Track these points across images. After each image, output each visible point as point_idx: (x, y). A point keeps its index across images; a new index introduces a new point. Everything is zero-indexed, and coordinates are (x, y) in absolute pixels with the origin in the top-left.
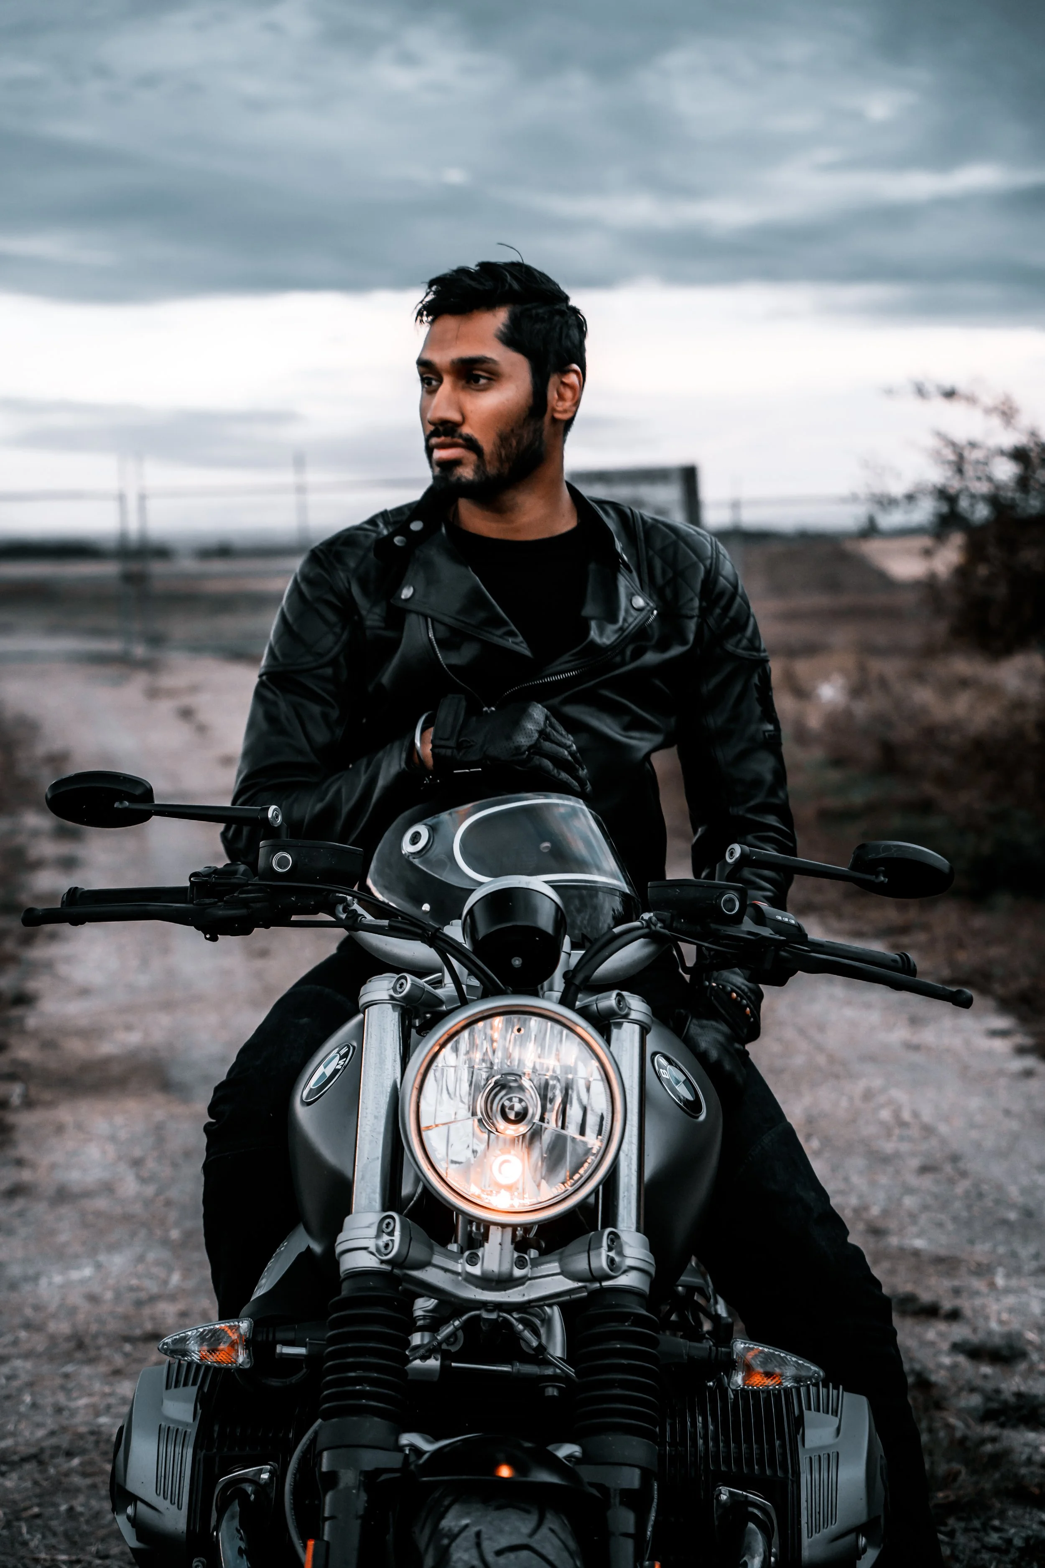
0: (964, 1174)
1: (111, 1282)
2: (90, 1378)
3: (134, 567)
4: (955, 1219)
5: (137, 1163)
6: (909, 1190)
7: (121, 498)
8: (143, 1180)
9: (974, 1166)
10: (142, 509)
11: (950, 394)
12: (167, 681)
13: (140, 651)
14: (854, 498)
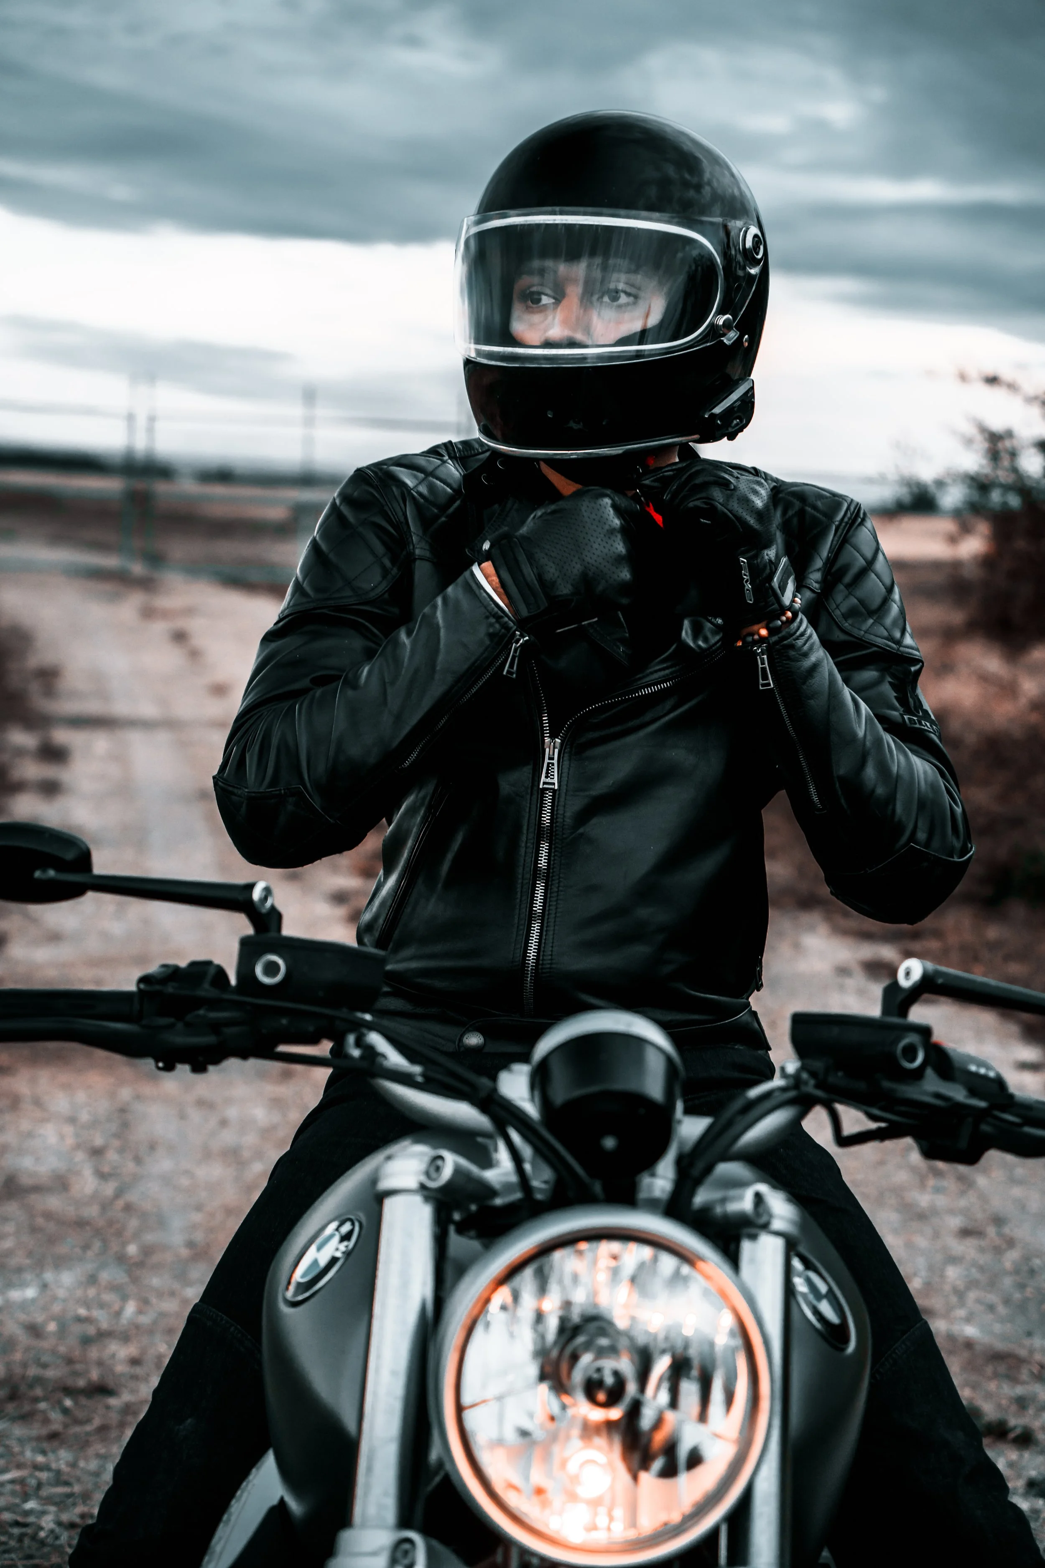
0: (1011, 1243)
1: (57, 1308)
2: (21, 1441)
3: (140, 485)
4: (1007, 1301)
5: (97, 1153)
6: (953, 1260)
7: (131, 418)
8: (102, 1176)
9: (1021, 1231)
10: (150, 430)
11: (992, 380)
12: (163, 602)
13: (138, 568)
14: (881, 480)
